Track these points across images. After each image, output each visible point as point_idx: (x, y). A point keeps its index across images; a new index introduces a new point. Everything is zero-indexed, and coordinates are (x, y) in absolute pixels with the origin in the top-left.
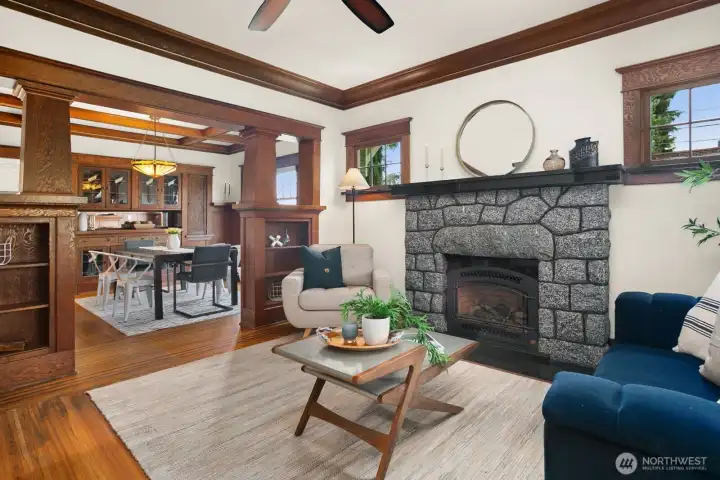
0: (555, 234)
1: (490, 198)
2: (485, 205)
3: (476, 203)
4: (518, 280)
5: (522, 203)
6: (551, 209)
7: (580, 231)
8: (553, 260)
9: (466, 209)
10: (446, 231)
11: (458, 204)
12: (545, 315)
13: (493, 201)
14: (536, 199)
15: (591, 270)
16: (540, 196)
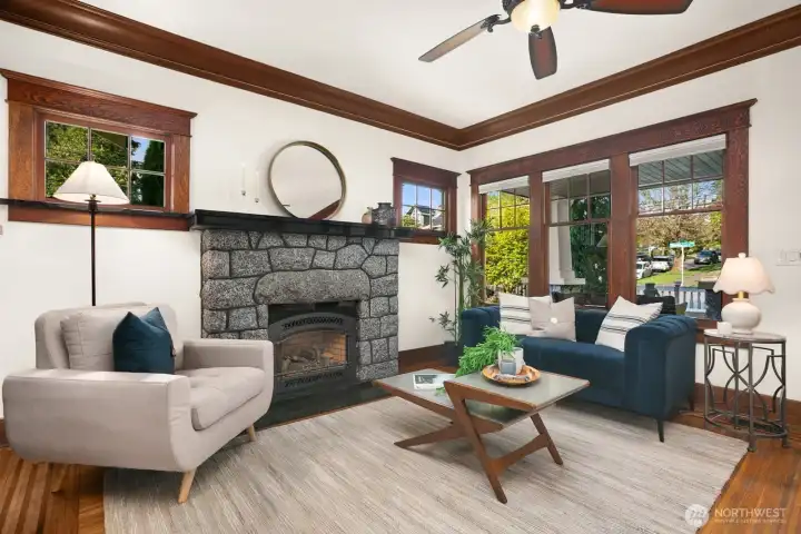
0: (371, 277)
1: (320, 242)
2: (316, 249)
3: (308, 246)
4: (340, 321)
5: (348, 250)
6: (369, 256)
7: (386, 275)
8: (369, 300)
9: (297, 251)
10: (277, 277)
11: (286, 246)
12: (364, 345)
13: (324, 247)
14: (358, 246)
15: (392, 304)
16: (361, 244)
